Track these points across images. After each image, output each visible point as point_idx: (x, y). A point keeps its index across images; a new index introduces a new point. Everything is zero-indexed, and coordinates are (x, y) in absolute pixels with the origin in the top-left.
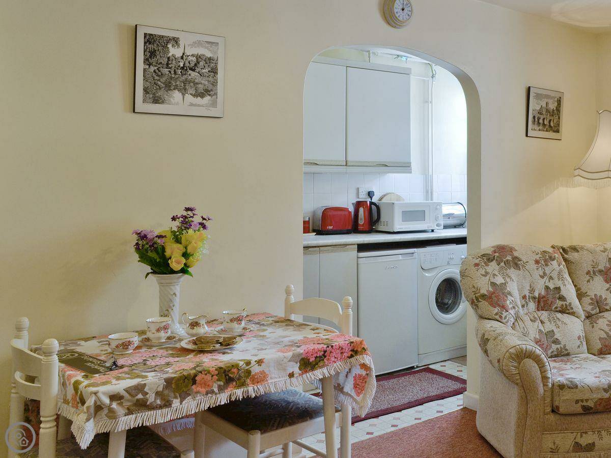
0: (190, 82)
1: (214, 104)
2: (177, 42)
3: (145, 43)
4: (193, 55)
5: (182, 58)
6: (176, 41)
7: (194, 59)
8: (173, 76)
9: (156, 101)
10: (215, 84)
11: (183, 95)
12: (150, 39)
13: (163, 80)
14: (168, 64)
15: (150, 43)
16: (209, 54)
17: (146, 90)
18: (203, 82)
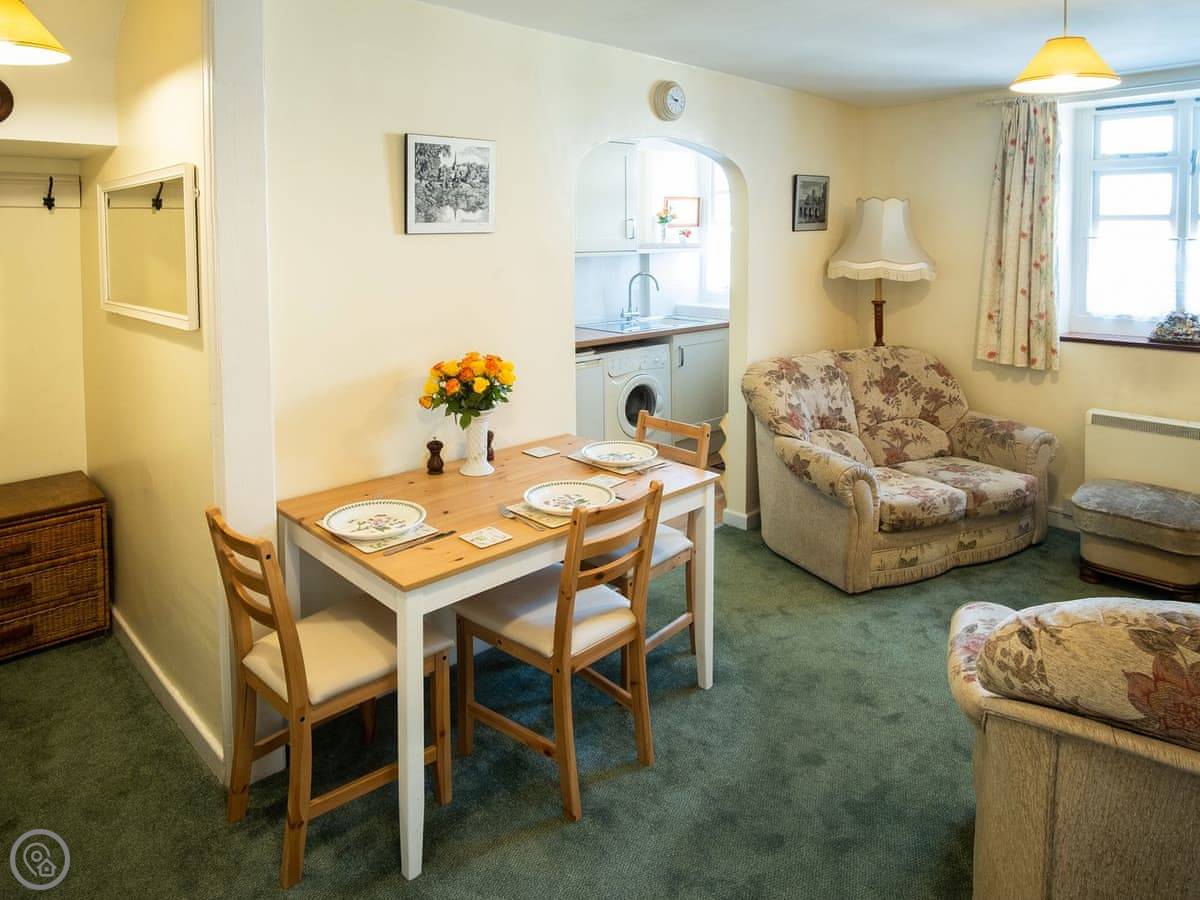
0: (462, 195)
1: (486, 218)
2: (447, 151)
3: (416, 155)
4: (464, 165)
5: (453, 168)
6: (447, 149)
7: (465, 168)
8: (445, 189)
9: (429, 219)
10: (486, 195)
11: (455, 210)
12: (421, 149)
13: (434, 195)
14: (439, 177)
15: (421, 154)
16: (480, 162)
17: (418, 209)
18: (474, 194)
